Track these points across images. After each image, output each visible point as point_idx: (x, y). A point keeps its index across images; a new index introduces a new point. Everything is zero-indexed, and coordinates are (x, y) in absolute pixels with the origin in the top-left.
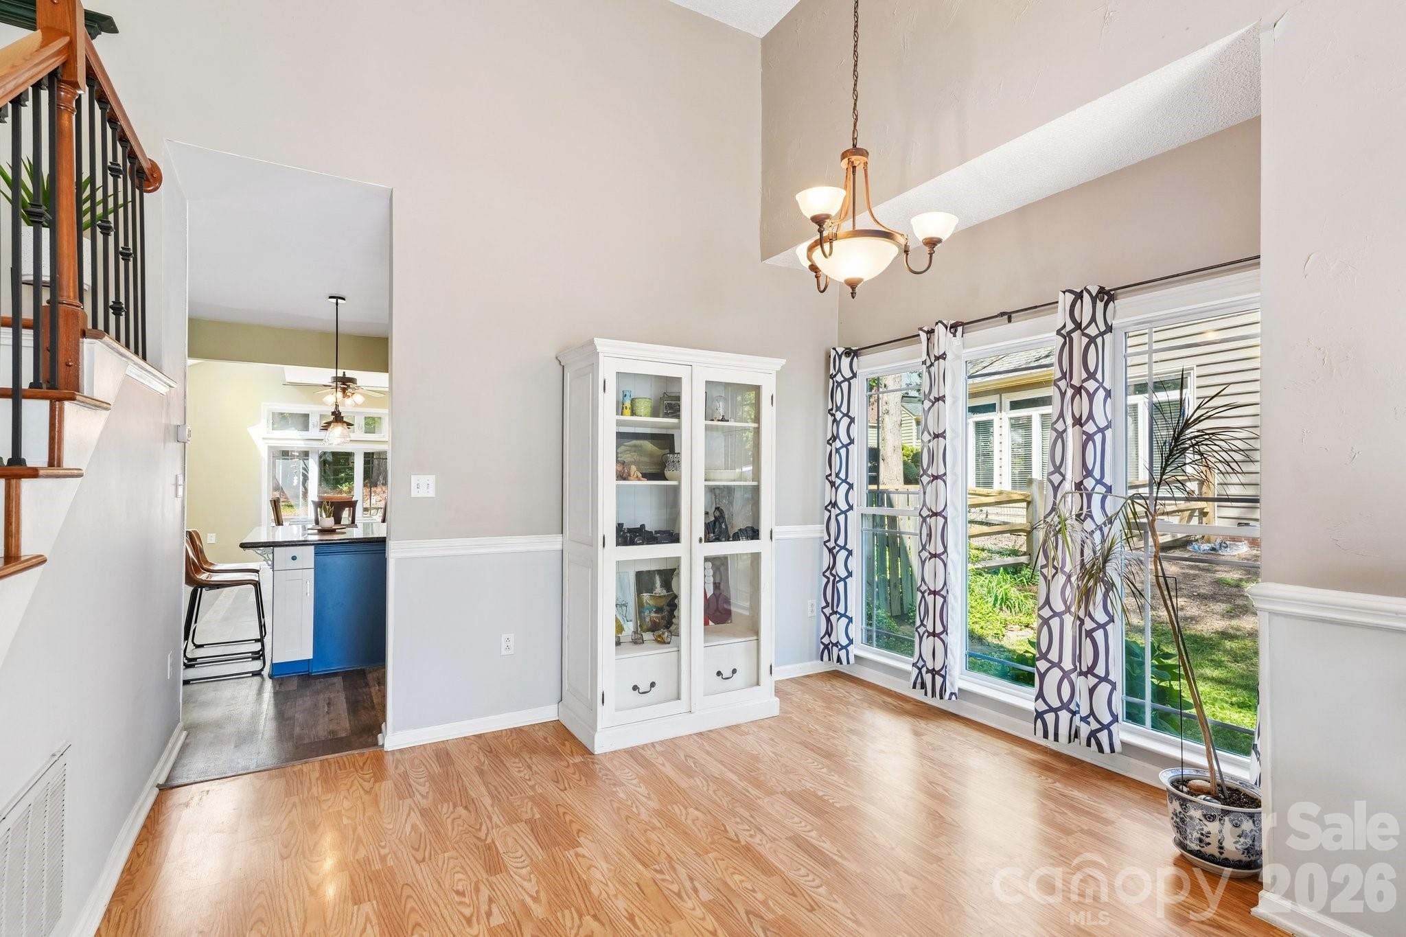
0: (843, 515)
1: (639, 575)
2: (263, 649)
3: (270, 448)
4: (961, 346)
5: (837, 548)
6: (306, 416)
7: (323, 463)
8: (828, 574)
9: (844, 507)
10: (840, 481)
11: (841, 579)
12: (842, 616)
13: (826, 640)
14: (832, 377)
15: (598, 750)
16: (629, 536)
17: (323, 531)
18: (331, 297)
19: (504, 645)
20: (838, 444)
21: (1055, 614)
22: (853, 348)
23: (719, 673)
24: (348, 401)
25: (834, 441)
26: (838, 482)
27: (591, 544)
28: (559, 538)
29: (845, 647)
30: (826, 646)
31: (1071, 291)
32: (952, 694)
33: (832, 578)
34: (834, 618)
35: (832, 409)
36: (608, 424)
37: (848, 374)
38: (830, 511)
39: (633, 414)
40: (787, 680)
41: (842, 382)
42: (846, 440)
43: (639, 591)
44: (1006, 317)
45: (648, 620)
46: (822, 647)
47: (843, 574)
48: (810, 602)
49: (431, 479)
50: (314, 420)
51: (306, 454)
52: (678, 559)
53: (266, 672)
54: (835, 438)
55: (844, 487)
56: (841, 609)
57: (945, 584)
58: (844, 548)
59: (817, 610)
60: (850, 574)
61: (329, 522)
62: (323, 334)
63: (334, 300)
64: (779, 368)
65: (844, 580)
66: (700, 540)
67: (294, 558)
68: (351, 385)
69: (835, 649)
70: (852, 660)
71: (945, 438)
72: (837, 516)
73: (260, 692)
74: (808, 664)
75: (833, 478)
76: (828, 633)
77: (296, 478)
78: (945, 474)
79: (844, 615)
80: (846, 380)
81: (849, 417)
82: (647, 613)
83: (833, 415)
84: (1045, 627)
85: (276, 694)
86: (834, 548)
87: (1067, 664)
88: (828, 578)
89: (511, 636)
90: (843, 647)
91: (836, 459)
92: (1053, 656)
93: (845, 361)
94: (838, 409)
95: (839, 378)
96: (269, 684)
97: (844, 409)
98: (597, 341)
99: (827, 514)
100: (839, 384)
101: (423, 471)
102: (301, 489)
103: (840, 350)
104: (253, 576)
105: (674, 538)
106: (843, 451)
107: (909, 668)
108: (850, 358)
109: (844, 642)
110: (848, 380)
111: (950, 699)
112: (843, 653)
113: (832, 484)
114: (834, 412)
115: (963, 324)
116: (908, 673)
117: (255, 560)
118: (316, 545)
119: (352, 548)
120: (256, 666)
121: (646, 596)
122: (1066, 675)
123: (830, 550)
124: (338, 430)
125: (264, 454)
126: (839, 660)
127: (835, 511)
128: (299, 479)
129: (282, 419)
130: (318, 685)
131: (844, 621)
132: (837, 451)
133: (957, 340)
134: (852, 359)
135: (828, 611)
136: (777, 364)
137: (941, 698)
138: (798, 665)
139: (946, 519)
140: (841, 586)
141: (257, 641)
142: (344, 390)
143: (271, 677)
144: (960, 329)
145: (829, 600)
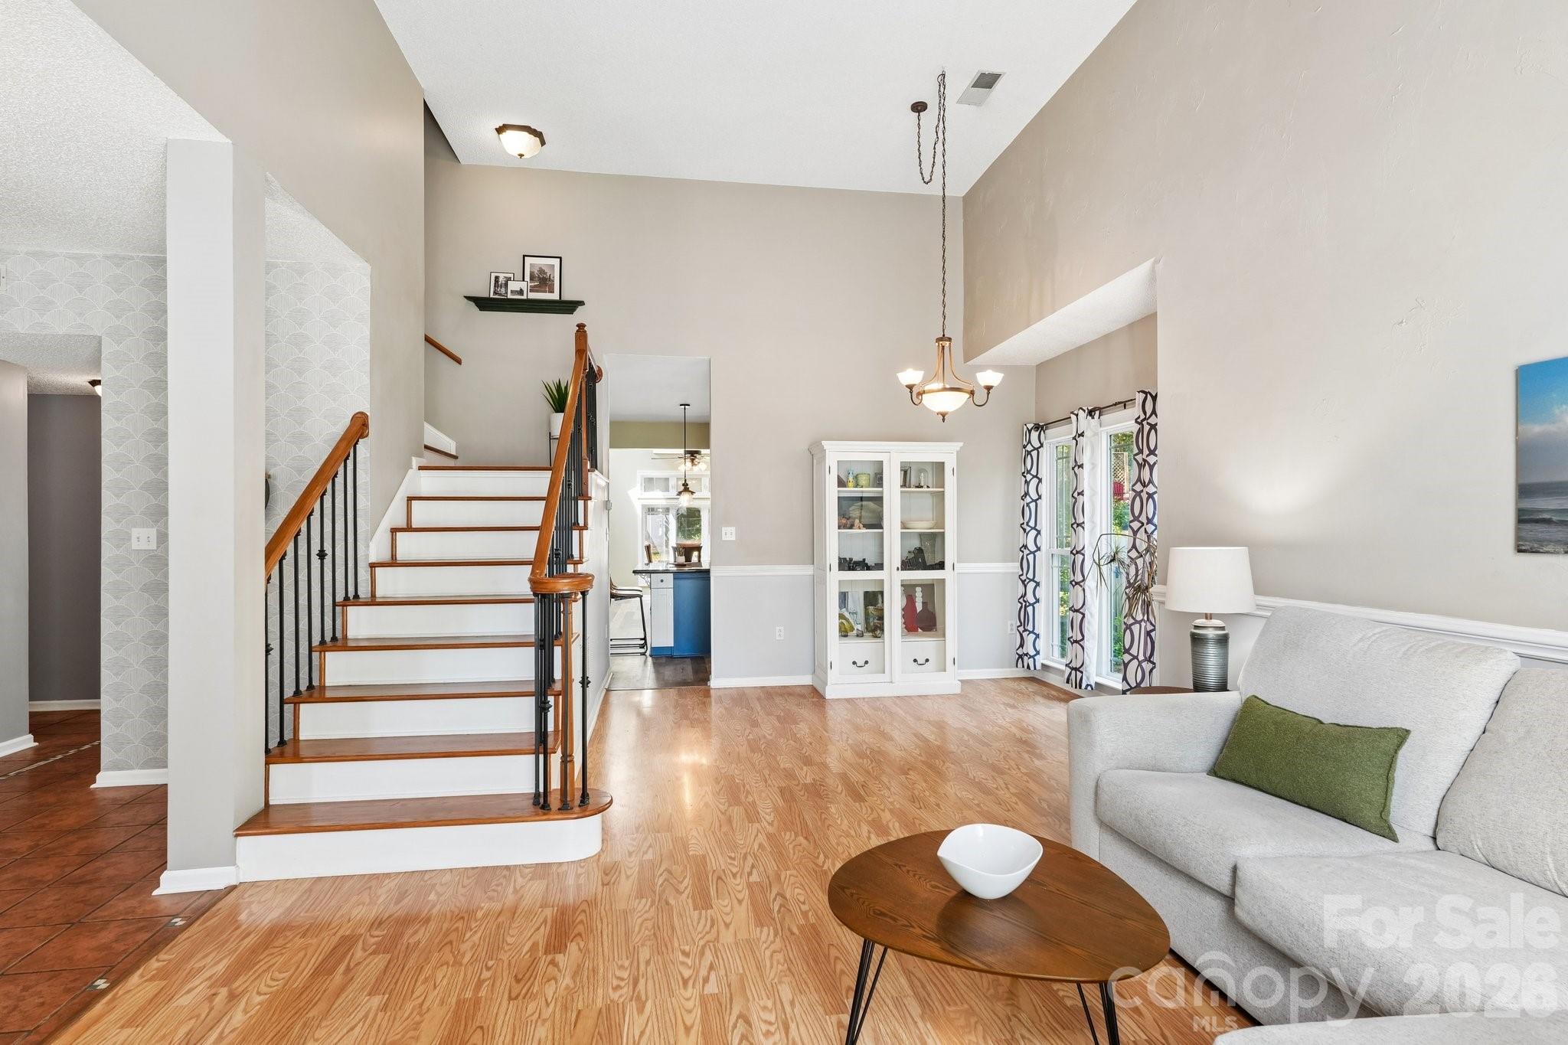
0: (1032, 555)
1: (866, 594)
2: (646, 642)
3: (643, 506)
4: (1099, 425)
5: (1027, 580)
6: (667, 480)
7: (680, 518)
8: (1021, 600)
9: (1032, 548)
10: (1030, 529)
11: (1030, 605)
12: (1030, 632)
13: (1020, 652)
14: (1025, 447)
15: (828, 696)
16: (847, 565)
17: (678, 565)
18: (681, 405)
19: (778, 634)
20: (1028, 499)
21: (1136, 622)
22: (1041, 424)
23: (915, 661)
24: (695, 468)
25: (1026, 497)
26: (1028, 529)
27: (822, 569)
28: (811, 567)
29: (1033, 657)
30: (1020, 657)
31: (1143, 392)
32: (1088, 685)
33: (1024, 604)
34: (1025, 634)
35: (1024, 473)
36: (832, 493)
37: (1037, 445)
38: (1023, 552)
39: (857, 485)
40: (989, 679)
41: (1032, 451)
42: (1035, 497)
43: (866, 606)
44: (1123, 404)
45: (872, 624)
46: (1017, 656)
47: (1032, 600)
48: (1009, 623)
49: (733, 529)
50: (672, 482)
51: (667, 510)
52: (882, 582)
53: (648, 653)
54: (1027, 494)
55: (1033, 533)
56: (1030, 628)
57: (1084, 604)
58: (1033, 580)
59: (1015, 628)
60: (1037, 601)
61: (682, 559)
62: (676, 424)
63: (683, 407)
64: (958, 449)
65: (1033, 605)
66: (898, 569)
67: (662, 581)
68: (698, 456)
69: (1025, 658)
70: (1039, 667)
71: (1083, 495)
72: (1028, 555)
73: (645, 662)
74: (1008, 670)
75: (1025, 526)
76: (1022, 646)
77: (661, 529)
78: (1083, 523)
79: (1033, 632)
80: (1035, 449)
81: (1038, 478)
82: (871, 620)
83: (1025, 477)
84: (1128, 631)
85: (654, 664)
86: (1025, 580)
87: (1141, 658)
88: (1022, 604)
89: (782, 628)
90: (1031, 657)
91: (1027, 510)
92: (1134, 651)
93: (1035, 435)
94: (1029, 472)
95: (1029, 448)
96: (650, 659)
97: (1034, 472)
98: (824, 443)
99: (1021, 554)
100: (1029, 453)
101: (728, 524)
102: (665, 538)
103: (1030, 426)
104: (639, 593)
105: (879, 566)
106: (1033, 505)
107: (1063, 667)
108: (1038, 433)
109: (1032, 652)
110: (1037, 449)
111: (1086, 688)
112: (1031, 661)
113: (1024, 530)
114: (1025, 474)
115: (1100, 409)
116: (1063, 672)
117: (642, 581)
118: (674, 573)
119: (695, 575)
120: (643, 650)
121: (871, 608)
122: (1140, 663)
123: (1023, 582)
124: (686, 497)
125: (639, 511)
126: (1028, 667)
127: (1026, 552)
128: (662, 531)
129: (649, 482)
130: (676, 661)
131: (1032, 636)
132: (1028, 505)
133: (1094, 422)
134: (1040, 433)
135: (1021, 629)
136: (957, 446)
137: (1080, 687)
138: (1001, 670)
139: (1083, 555)
140: (1030, 610)
141: (641, 639)
142: (692, 460)
143: (651, 656)
144: (1097, 413)
145: (1022, 621)
